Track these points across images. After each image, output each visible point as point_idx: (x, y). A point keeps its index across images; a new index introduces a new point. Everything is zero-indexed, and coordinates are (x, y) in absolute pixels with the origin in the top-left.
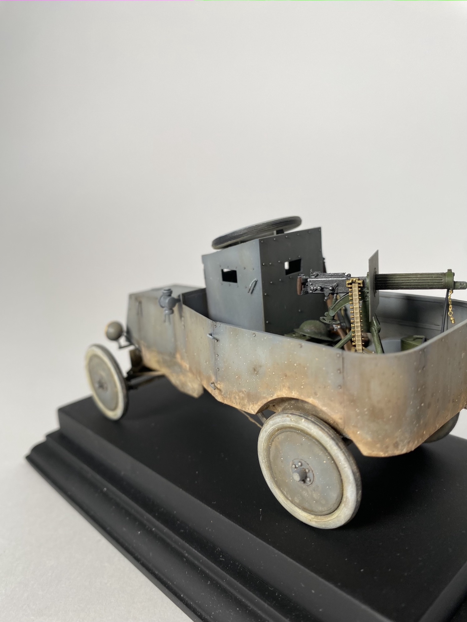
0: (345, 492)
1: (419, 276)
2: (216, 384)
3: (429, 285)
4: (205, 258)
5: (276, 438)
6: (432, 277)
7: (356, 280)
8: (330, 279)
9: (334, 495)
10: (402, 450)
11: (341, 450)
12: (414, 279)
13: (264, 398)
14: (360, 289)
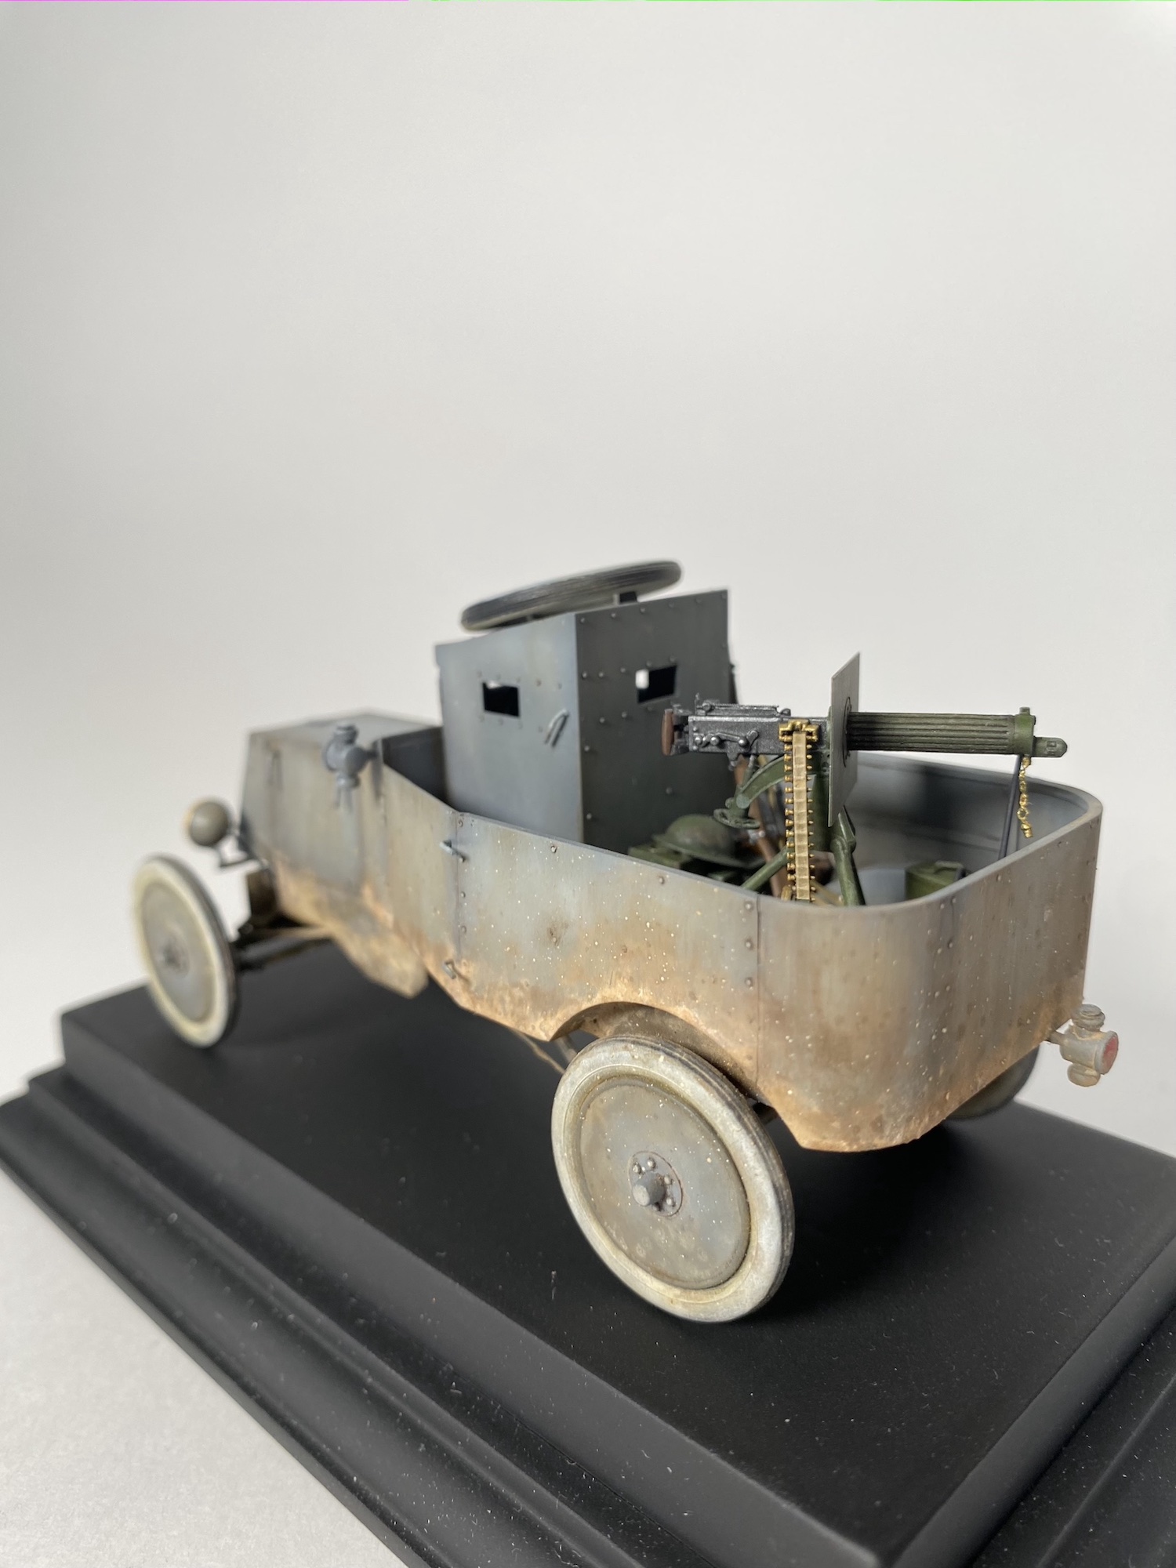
0: (754, 1233)
1: (951, 721)
2: (457, 966)
3: (974, 744)
4: (442, 652)
5: (597, 1099)
6: (984, 725)
7: (801, 726)
8: (741, 719)
9: (729, 1242)
10: (892, 1140)
11: (748, 1132)
12: (939, 727)
13: (572, 1002)
14: (809, 746)
